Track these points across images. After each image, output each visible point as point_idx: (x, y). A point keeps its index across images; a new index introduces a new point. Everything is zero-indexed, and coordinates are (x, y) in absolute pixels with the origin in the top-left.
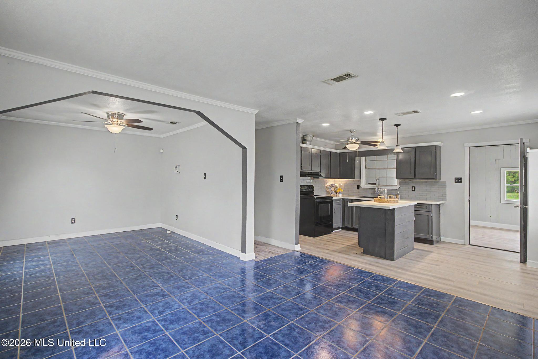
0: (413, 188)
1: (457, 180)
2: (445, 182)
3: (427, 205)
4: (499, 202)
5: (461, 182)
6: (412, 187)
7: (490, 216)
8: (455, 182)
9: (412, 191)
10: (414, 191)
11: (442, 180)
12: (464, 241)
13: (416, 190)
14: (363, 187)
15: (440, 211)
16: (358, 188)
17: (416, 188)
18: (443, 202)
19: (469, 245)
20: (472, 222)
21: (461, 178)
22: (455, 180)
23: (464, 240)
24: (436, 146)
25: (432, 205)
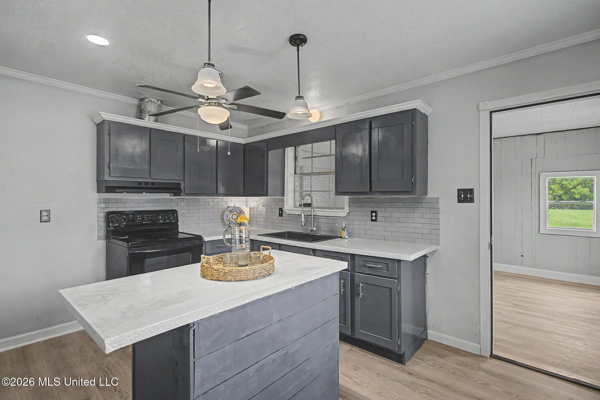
0: (374, 214)
1: (462, 196)
2: (436, 200)
3: (388, 262)
4: (537, 230)
5: (471, 200)
6: (372, 212)
7: (522, 256)
8: (460, 201)
9: (372, 220)
10: (376, 220)
11: (430, 195)
12: (479, 346)
13: (378, 220)
14: (287, 212)
15: (425, 269)
16: (281, 215)
17: (379, 214)
18: (433, 248)
19: (492, 356)
20: (496, 267)
21: (471, 191)
22: (459, 196)
23: (480, 344)
24: (414, 112)
25: (399, 261)
